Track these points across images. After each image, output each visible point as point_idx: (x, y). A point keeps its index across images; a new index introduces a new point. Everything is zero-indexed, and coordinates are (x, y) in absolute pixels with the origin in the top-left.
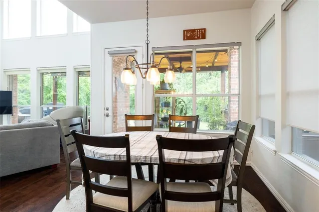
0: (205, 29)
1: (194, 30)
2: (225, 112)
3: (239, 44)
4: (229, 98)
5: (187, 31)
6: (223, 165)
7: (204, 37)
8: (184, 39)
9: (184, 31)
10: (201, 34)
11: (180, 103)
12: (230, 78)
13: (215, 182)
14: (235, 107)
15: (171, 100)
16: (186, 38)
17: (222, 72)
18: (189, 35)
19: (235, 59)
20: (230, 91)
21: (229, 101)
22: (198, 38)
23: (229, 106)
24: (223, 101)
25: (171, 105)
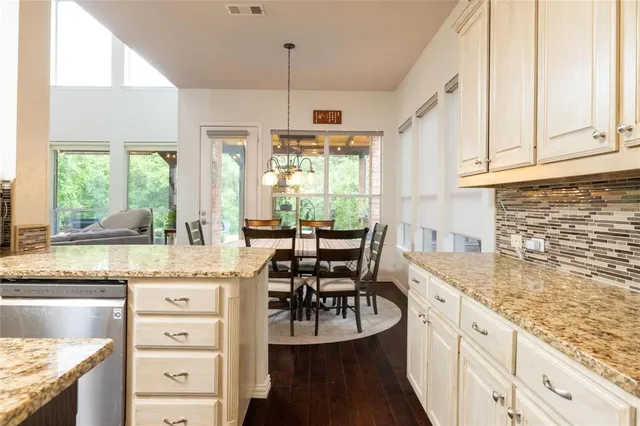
0: (340, 112)
1: (326, 112)
2: (364, 220)
3: (381, 133)
4: (370, 199)
5: (318, 112)
6: (361, 250)
7: (339, 121)
8: (314, 122)
9: (315, 111)
10: (335, 117)
11: (306, 205)
12: (371, 172)
13: (355, 263)
14: (376, 211)
15: (292, 202)
16: (316, 120)
17: (360, 158)
18: (320, 117)
19: (377, 145)
20: (370, 191)
21: (370, 203)
22: (332, 122)
23: (369, 210)
24: (362, 203)
25: (294, 208)
